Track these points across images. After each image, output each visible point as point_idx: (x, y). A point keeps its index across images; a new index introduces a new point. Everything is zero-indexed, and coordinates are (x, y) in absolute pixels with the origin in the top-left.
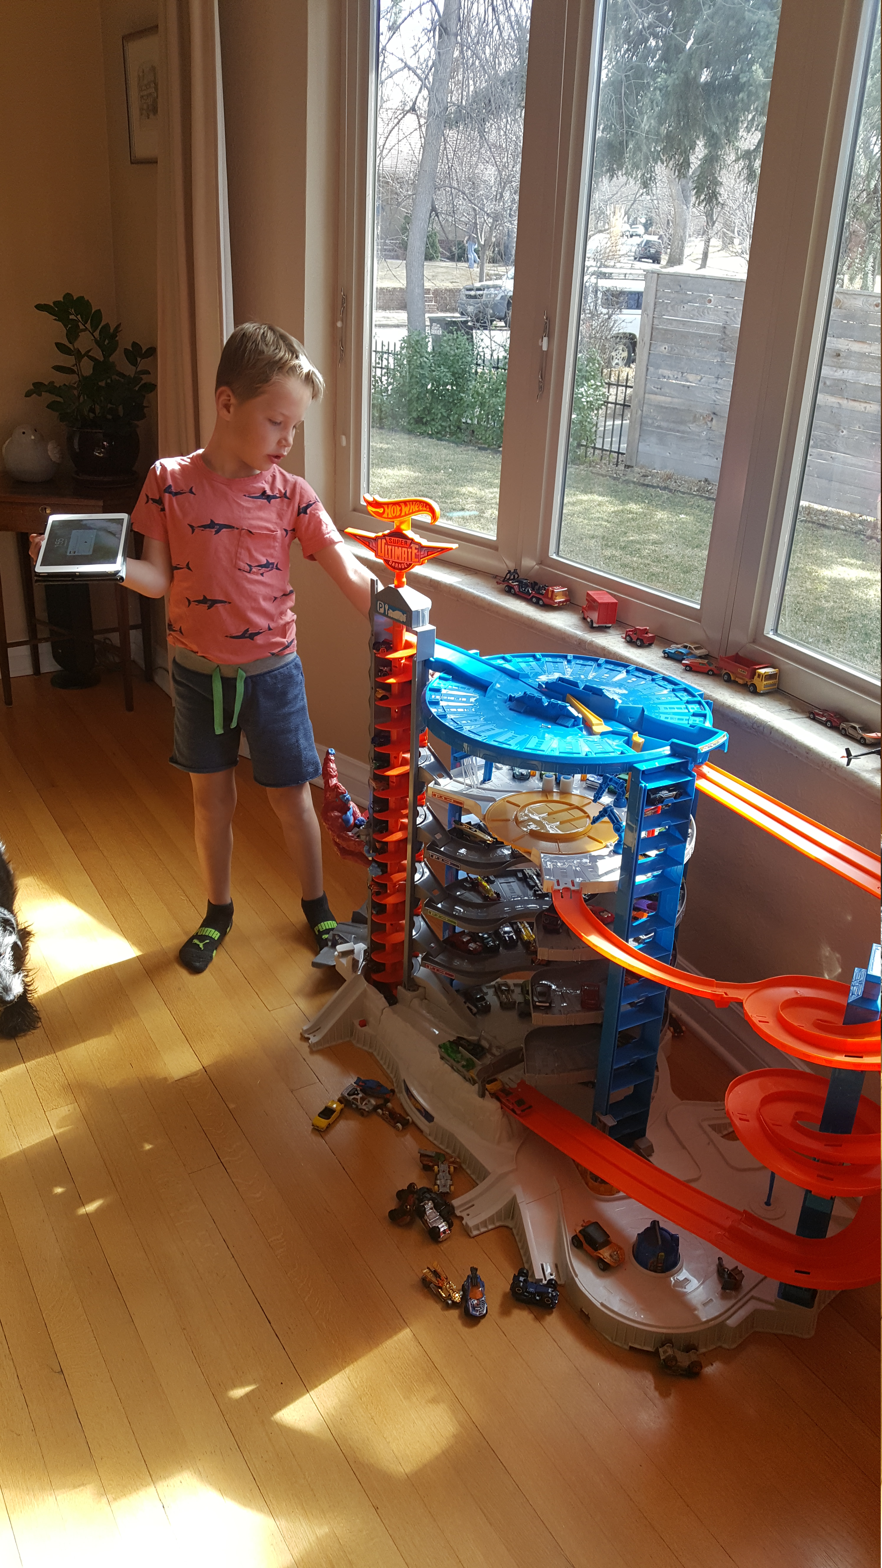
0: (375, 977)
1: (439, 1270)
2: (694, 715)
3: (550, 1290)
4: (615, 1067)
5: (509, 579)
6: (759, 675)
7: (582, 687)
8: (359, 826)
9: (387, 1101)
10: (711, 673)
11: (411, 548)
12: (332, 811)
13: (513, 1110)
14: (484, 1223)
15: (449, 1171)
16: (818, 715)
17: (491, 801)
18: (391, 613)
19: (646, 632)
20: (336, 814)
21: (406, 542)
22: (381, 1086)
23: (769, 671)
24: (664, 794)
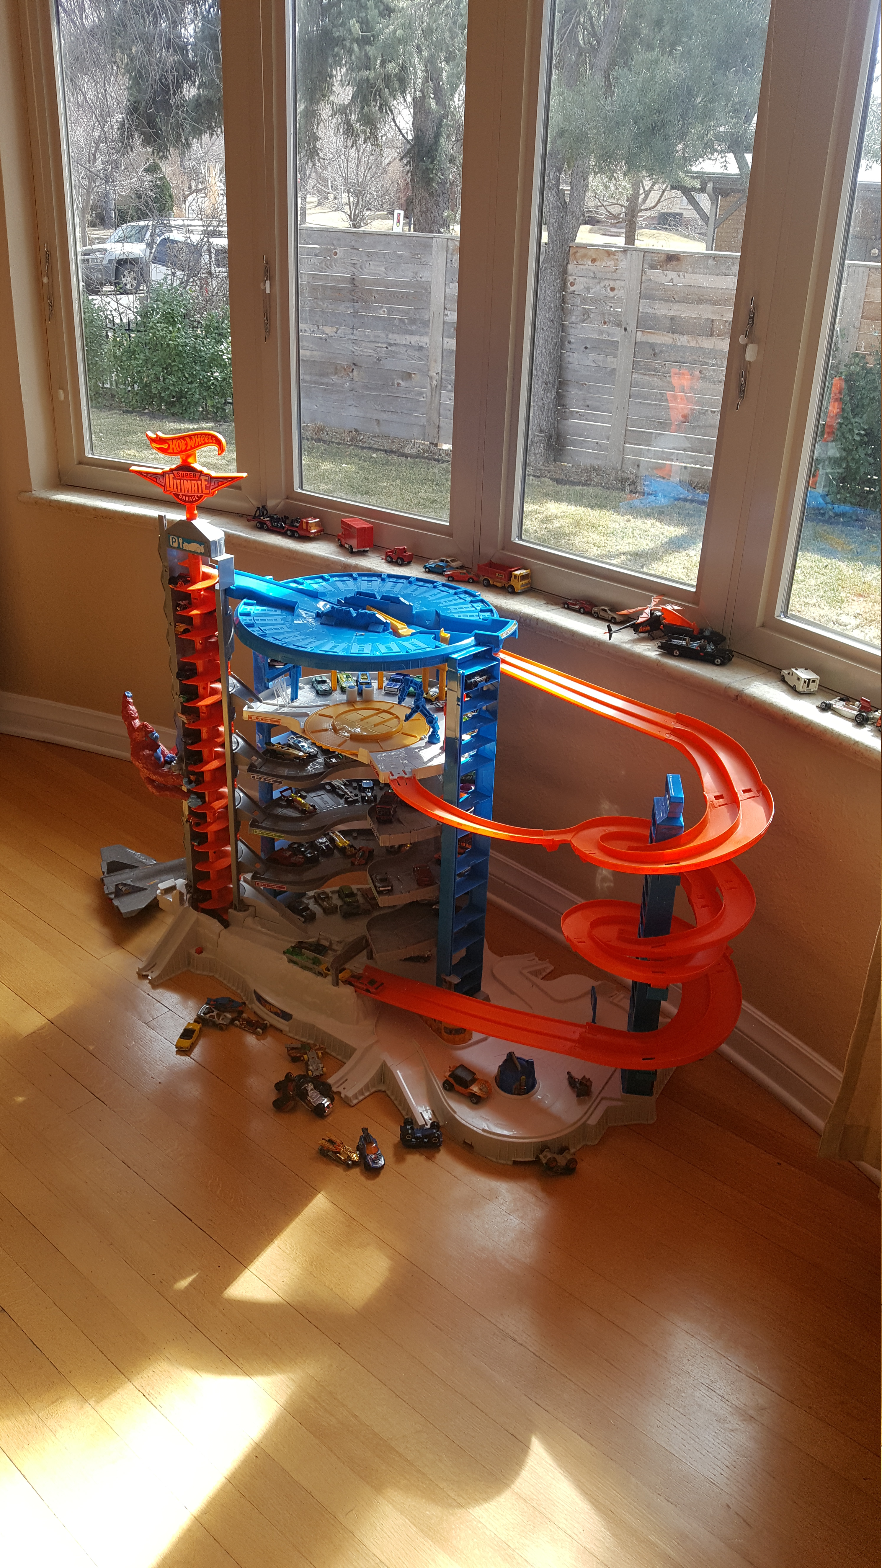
0: (203, 905)
1: (334, 1138)
2: (482, 611)
3: (434, 1131)
4: (455, 931)
5: (259, 516)
6: (515, 576)
7: (379, 598)
8: (170, 763)
9: (241, 1013)
10: (471, 580)
11: (201, 480)
12: (144, 750)
13: (368, 991)
14: (361, 1092)
15: (318, 1057)
16: (572, 604)
17: (305, 716)
18: (186, 546)
19: (404, 550)
20: (148, 752)
21: (195, 476)
22: (233, 1001)
23: (523, 572)
24: (478, 679)
